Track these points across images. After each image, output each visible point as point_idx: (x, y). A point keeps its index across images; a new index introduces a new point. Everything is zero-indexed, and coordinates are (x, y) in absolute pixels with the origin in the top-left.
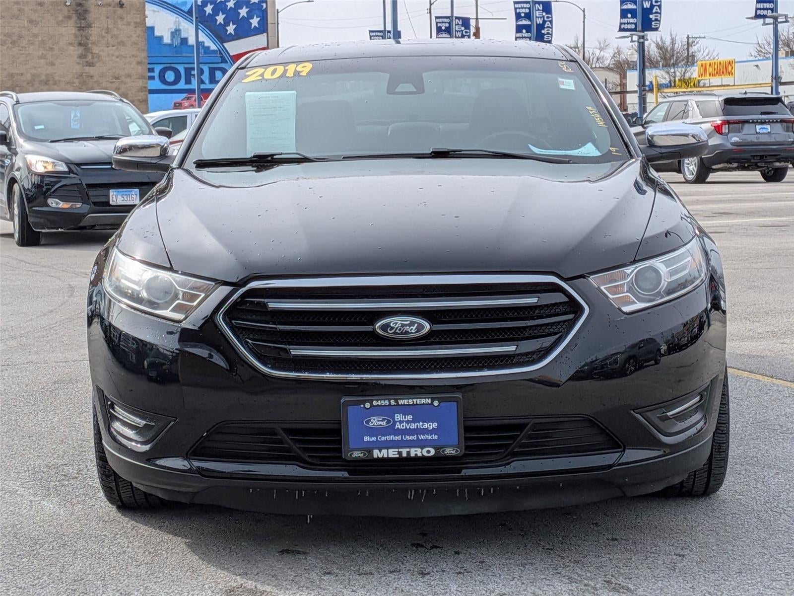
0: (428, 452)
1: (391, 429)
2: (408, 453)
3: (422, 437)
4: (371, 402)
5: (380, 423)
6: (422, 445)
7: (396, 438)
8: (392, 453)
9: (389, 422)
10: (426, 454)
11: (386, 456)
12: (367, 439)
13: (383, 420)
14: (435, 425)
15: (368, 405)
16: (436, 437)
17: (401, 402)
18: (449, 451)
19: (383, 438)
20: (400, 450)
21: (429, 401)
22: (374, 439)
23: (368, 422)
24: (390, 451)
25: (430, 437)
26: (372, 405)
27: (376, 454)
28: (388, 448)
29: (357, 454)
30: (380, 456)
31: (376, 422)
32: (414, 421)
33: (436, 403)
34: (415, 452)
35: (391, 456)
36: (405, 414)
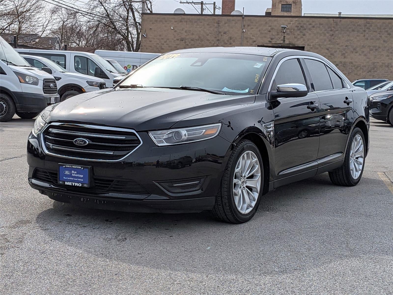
0: (80, 185)
1: (70, 176)
2: (75, 184)
3: (79, 180)
5: (68, 173)
7: (72, 179)
8: (70, 184)
9: (70, 173)
10: (79, 185)
11: (68, 184)
12: (64, 178)
13: (69, 172)
14: (82, 176)
15: (64, 166)
16: (83, 180)
17: (73, 167)
18: (85, 185)
19: (69, 178)
21: (80, 167)
22: (66, 178)
23: (65, 172)
25: (81, 180)
27: (66, 183)
28: (69, 182)
29: (61, 182)
30: (67, 184)
31: (67, 173)
32: (77, 174)
34: (77, 184)
35: (70, 185)
36: (75, 171)
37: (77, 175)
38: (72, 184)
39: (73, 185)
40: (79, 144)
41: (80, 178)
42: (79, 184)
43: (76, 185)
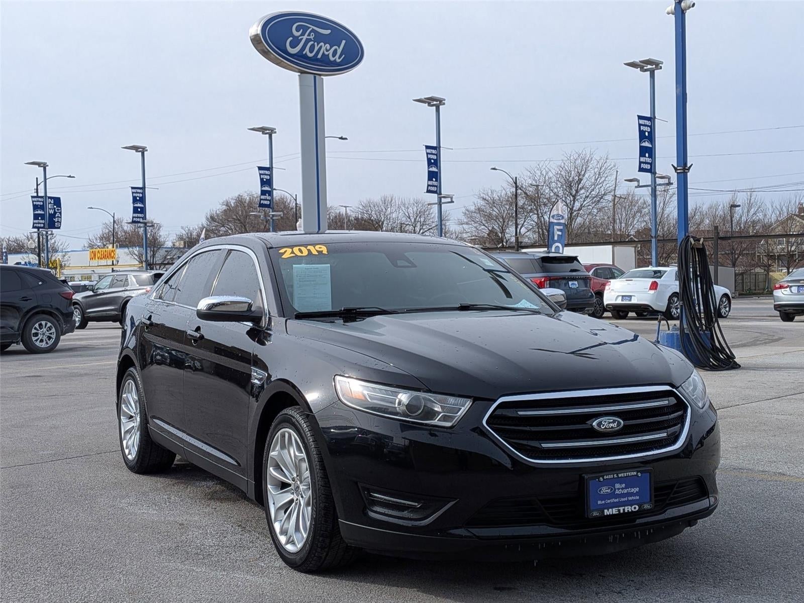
1: (613, 495)
2: (624, 510)
4: (603, 477)
6: (631, 503)
8: (614, 511)
11: (611, 513)
14: (637, 489)
16: (638, 498)
17: (620, 475)
18: (647, 506)
19: (609, 501)
20: (619, 508)
22: (603, 502)
24: (614, 509)
25: (634, 498)
26: (604, 479)
27: (606, 512)
28: (612, 508)
29: (595, 514)
30: (608, 514)
31: (605, 490)
32: (626, 488)
33: (639, 474)
34: (628, 509)
35: (614, 513)
37: (625, 491)
38: (619, 510)
39: (622, 511)
40: (609, 428)
41: (632, 494)
42: (633, 507)
43: (626, 511)
